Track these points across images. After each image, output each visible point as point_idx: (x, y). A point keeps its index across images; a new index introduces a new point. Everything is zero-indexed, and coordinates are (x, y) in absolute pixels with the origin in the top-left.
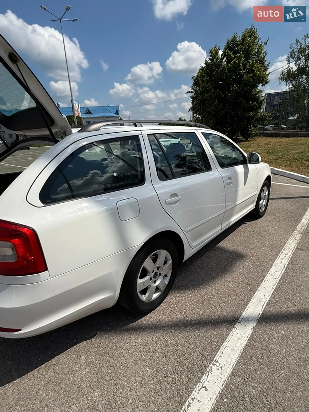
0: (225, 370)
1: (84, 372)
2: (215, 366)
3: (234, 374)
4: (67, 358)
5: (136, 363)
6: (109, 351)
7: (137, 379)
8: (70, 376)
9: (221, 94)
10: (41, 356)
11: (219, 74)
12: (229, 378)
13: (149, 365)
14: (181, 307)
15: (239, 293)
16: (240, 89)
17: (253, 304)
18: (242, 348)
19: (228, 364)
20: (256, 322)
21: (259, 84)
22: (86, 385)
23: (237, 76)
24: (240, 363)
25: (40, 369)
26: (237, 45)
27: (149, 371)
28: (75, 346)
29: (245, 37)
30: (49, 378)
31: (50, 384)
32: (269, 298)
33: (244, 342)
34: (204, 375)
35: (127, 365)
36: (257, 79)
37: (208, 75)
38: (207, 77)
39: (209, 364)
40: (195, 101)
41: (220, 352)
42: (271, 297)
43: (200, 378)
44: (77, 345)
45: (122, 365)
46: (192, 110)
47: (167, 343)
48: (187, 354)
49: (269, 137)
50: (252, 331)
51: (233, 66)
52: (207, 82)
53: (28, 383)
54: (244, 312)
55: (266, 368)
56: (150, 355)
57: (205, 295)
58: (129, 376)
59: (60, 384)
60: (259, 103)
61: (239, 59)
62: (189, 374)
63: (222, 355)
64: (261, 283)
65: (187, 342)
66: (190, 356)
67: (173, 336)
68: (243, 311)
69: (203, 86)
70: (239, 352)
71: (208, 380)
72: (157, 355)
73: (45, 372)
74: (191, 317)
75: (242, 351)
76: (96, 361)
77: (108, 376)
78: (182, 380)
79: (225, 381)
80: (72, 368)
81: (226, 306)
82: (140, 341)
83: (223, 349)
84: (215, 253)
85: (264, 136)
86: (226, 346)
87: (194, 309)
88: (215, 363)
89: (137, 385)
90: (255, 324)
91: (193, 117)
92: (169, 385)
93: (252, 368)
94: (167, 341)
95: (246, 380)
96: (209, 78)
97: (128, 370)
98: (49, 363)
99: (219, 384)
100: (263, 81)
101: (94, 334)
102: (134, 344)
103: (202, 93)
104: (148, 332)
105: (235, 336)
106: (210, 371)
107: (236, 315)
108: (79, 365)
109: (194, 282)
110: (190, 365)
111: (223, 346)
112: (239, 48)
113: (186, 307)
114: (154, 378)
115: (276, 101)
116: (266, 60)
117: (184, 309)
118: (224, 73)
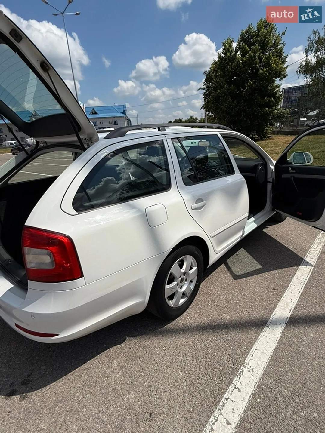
0: (257, 372)
1: (118, 376)
2: (246, 368)
3: (265, 375)
4: (99, 362)
5: (167, 367)
6: (139, 355)
7: (170, 381)
8: (105, 380)
9: (236, 90)
10: (74, 361)
11: (233, 69)
12: (260, 379)
13: (180, 368)
14: (208, 312)
15: (265, 298)
16: (255, 85)
17: (281, 308)
18: (271, 351)
19: (259, 367)
20: (284, 326)
21: (276, 78)
22: (121, 387)
23: (252, 70)
24: (270, 365)
25: (74, 373)
26: (252, 36)
27: (181, 374)
28: (106, 351)
29: (261, 28)
30: (84, 381)
31: (85, 387)
32: (296, 302)
33: (274, 345)
34: (236, 377)
35: (159, 368)
36: (274, 72)
37: (222, 69)
38: (221, 72)
39: (240, 367)
40: (207, 98)
41: (250, 355)
42: (298, 302)
43: (232, 380)
44: (108, 350)
45: (154, 368)
46: (204, 108)
47: (196, 347)
48: (217, 357)
49: (287, 135)
50: (281, 334)
51: (249, 60)
52: (221, 77)
53: (64, 386)
54: (271, 317)
55: (297, 370)
56: (180, 358)
57: (231, 300)
58: (162, 378)
59: (95, 387)
60: (276, 99)
61: (255, 51)
62: (221, 376)
63: (252, 358)
64: (287, 288)
65: (216, 346)
66: (221, 359)
67: (202, 340)
68: (271, 315)
69: (216, 82)
70: (269, 354)
71: (240, 382)
72: (188, 359)
73: (79, 376)
74: (218, 322)
75: (272, 353)
76: (128, 365)
77: (141, 378)
78: (214, 382)
79: (257, 382)
80: (105, 372)
81: (253, 310)
82: (170, 345)
83: (253, 352)
84: (238, 258)
85: (282, 134)
86: (256, 349)
87: (221, 314)
88: (246, 366)
89: (171, 387)
90: (283, 328)
91: (205, 116)
92: (202, 387)
93: (283, 370)
94: (196, 345)
95: (278, 381)
96: (223, 73)
97: (161, 373)
98: (82, 367)
99: (251, 385)
100: (281, 75)
101: (123, 340)
102: (164, 349)
103: (215, 89)
104: (177, 337)
105: (264, 339)
106: (242, 373)
107: (264, 320)
108: (112, 369)
109: (218, 288)
110: (221, 368)
111: (252, 349)
112: (254, 40)
113: (212, 312)
114: (187, 380)
115: (294, 96)
116: (284, 52)
117: (211, 314)
118: (239, 67)
